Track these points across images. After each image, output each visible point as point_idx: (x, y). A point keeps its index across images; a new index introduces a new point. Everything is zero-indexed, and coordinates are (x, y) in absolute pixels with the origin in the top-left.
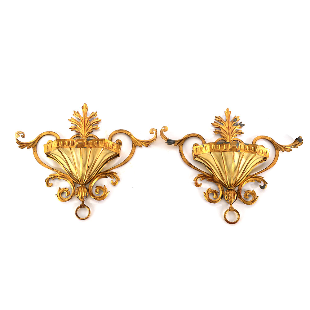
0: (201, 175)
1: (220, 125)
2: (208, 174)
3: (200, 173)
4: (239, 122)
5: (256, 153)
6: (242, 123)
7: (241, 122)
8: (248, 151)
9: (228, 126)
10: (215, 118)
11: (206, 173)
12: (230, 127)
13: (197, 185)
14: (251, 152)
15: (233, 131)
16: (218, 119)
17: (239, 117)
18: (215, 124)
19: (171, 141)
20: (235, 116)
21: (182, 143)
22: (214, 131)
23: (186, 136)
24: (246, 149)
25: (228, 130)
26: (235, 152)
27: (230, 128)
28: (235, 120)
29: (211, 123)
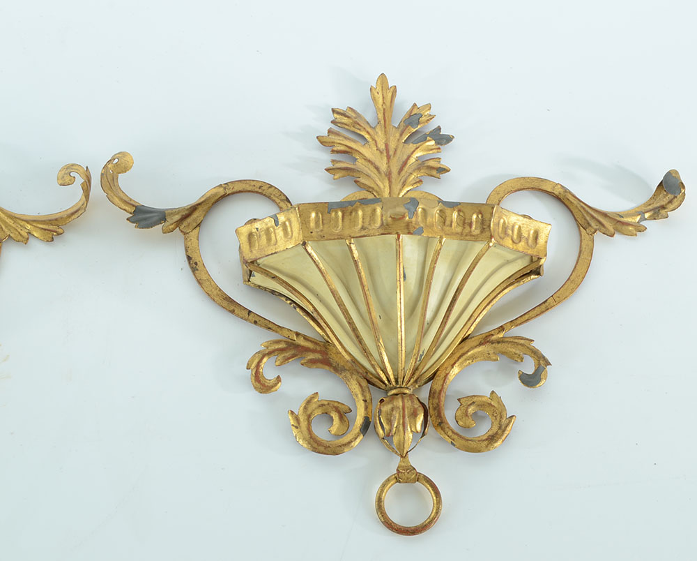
0: (278, 342)
1: (354, 141)
2: (306, 338)
3: (274, 336)
4: (432, 126)
5: (491, 237)
6: (442, 132)
7: (439, 129)
8: (459, 229)
9: (387, 145)
10: (332, 117)
11: (298, 334)
12: (392, 145)
13: (263, 386)
14: (470, 234)
15: (405, 163)
16: (345, 120)
17: (429, 107)
18: (333, 138)
19: (151, 212)
20: (415, 105)
21: (195, 220)
22: (330, 165)
23: (215, 191)
24: (448, 222)
25: (385, 159)
26: (405, 238)
27: (391, 153)
28: (414, 118)
29: (317, 137)
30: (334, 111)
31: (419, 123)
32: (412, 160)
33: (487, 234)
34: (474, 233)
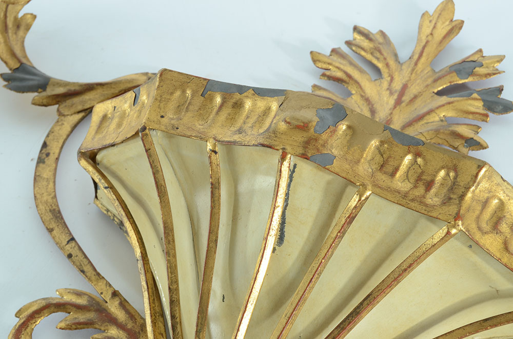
0: (79, 294)
1: (361, 71)
3: (79, 283)
5: (457, 217)
6: (504, 95)
7: (500, 90)
9: (405, 87)
10: (351, 36)
11: (115, 294)
12: (413, 90)
14: (421, 201)
15: (420, 118)
16: (366, 44)
17: (501, 59)
20: (480, 51)
21: (83, 102)
27: (406, 98)
28: (468, 66)
29: (311, 52)
30: (356, 29)
31: (471, 74)
32: (435, 118)
33: (453, 209)
34: (429, 201)
